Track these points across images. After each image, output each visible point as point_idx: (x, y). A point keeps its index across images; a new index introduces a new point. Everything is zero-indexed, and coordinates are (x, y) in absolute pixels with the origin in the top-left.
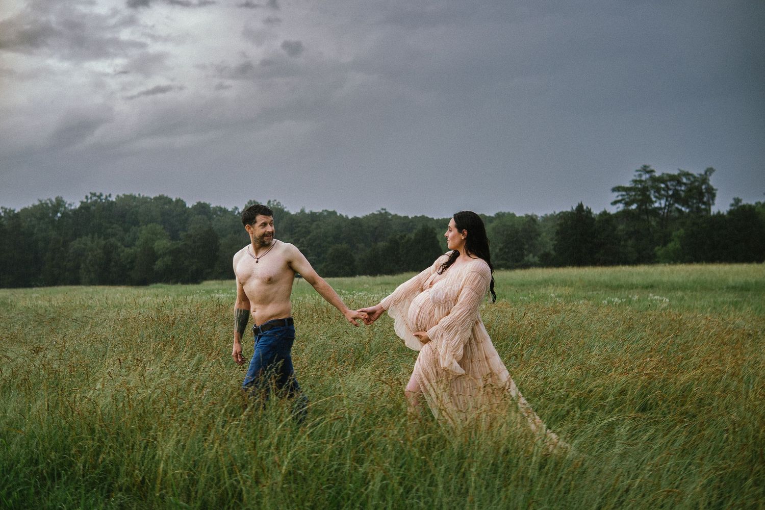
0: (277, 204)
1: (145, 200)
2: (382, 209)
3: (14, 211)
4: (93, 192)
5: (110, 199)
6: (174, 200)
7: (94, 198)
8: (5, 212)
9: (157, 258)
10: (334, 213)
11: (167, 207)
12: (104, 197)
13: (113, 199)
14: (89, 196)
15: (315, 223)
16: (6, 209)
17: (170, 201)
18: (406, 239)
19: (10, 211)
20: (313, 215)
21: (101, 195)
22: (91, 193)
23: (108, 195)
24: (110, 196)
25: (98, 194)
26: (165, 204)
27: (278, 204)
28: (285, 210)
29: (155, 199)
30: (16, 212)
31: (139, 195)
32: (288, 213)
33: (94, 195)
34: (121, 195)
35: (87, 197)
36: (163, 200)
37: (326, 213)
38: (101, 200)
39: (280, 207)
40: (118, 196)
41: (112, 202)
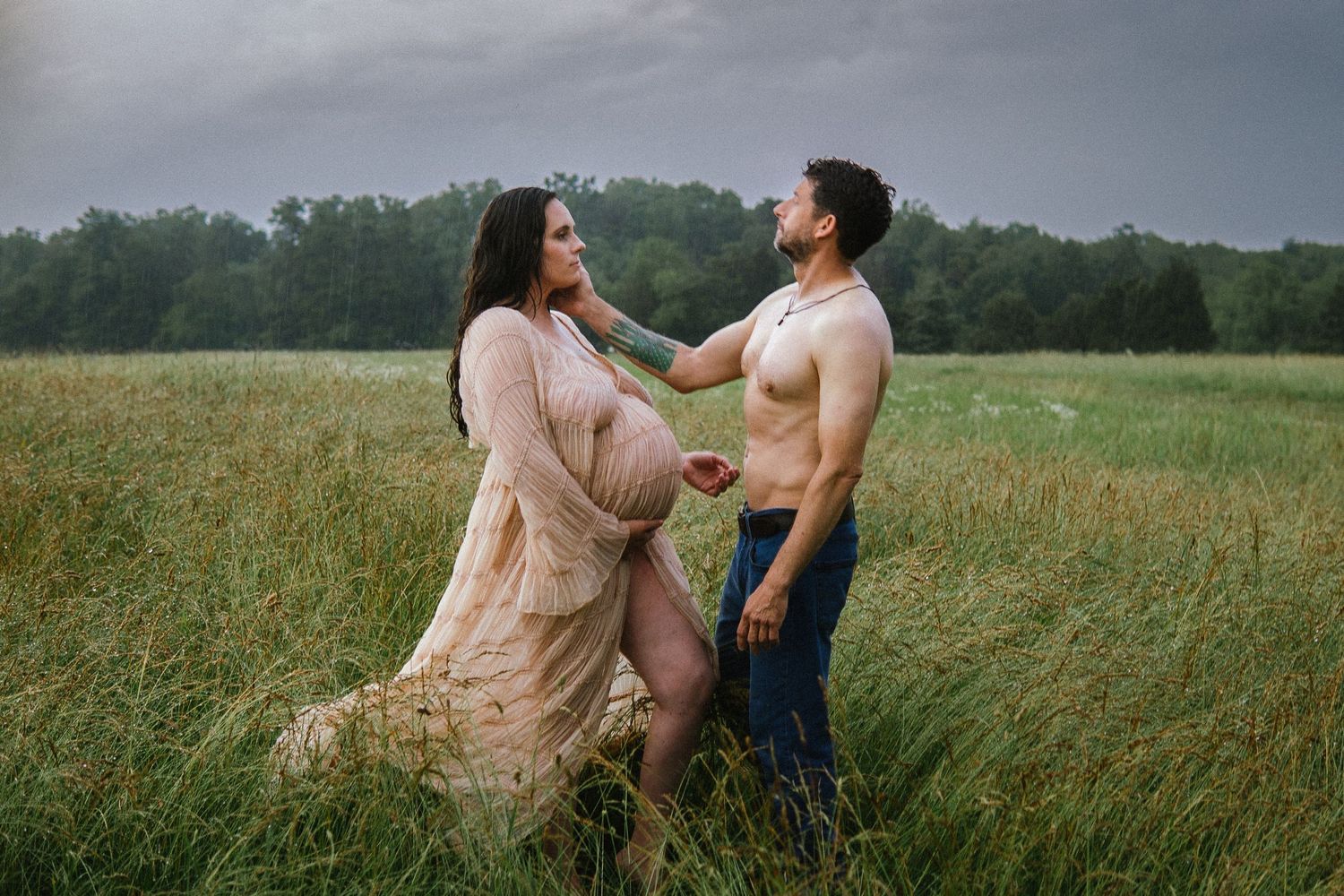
0: (922, 210)
1: (663, 191)
2: (1128, 226)
3: (404, 202)
4: (560, 171)
5: (592, 187)
6: (718, 191)
7: (562, 184)
8: (387, 205)
9: (657, 303)
10: (1033, 230)
11: (704, 206)
12: (580, 182)
13: (600, 186)
14: (552, 179)
15: (990, 248)
16: (388, 199)
17: (710, 194)
18: (1138, 287)
19: (397, 203)
20: (988, 231)
21: (575, 178)
22: (556, 175)
23: (589, 177)
24: (593, 180)
25: (569, 176)
26: (702, 199)
27: (926, 207)
28: (938, 220)
29: (684, 189)
30: (408, 206)
31: (654, 180)
32: (942, 226)
33: (561, 177)
34: (618, 179)
35: (547, 182)
36: (697, 191)
37: (1016, 230)
38: (575, 188)
39: (926, 214)
40: (612, 181)
41: (596, 194)
